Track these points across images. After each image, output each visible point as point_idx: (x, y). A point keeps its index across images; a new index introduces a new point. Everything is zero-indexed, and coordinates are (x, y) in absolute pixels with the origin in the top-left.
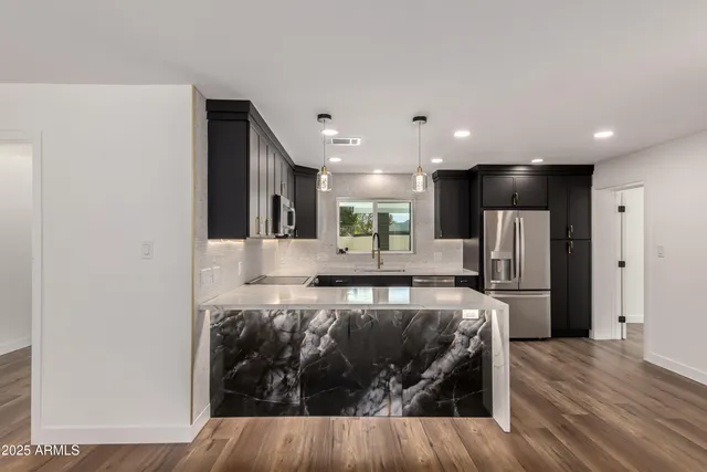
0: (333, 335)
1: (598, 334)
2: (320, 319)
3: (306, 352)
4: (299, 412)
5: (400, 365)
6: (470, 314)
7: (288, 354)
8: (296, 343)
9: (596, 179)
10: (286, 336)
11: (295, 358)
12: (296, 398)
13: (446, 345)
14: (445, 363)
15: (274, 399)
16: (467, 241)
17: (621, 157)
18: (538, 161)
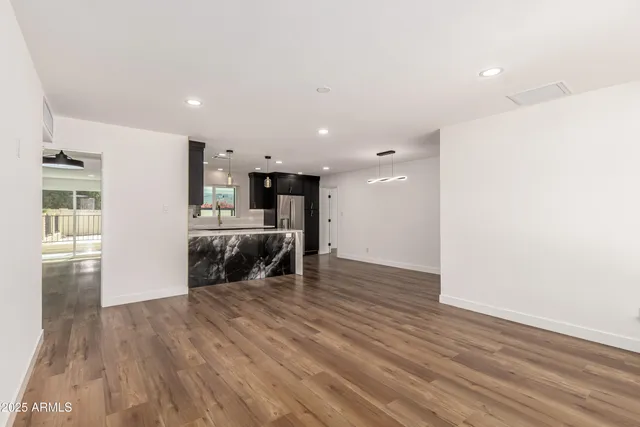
0: (239, 247)
1: (321, 252)
2: (233, 241)
3: (227, 255)
4: (224, 281)
5: (264, 257)
6: (289, 235)
7: (219, 257)
8: (223, 252)
9: (321, 183)
10: (219, 249)
11: (223, 258)
12: (223, 276)
13: (280, 248)
14: (280, 255)
15: (213, 277)
16: (267, 210)
17: (328, 175)
18: (300, 173)
